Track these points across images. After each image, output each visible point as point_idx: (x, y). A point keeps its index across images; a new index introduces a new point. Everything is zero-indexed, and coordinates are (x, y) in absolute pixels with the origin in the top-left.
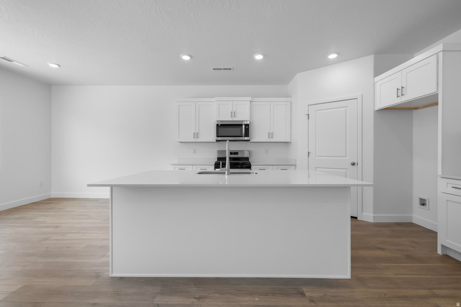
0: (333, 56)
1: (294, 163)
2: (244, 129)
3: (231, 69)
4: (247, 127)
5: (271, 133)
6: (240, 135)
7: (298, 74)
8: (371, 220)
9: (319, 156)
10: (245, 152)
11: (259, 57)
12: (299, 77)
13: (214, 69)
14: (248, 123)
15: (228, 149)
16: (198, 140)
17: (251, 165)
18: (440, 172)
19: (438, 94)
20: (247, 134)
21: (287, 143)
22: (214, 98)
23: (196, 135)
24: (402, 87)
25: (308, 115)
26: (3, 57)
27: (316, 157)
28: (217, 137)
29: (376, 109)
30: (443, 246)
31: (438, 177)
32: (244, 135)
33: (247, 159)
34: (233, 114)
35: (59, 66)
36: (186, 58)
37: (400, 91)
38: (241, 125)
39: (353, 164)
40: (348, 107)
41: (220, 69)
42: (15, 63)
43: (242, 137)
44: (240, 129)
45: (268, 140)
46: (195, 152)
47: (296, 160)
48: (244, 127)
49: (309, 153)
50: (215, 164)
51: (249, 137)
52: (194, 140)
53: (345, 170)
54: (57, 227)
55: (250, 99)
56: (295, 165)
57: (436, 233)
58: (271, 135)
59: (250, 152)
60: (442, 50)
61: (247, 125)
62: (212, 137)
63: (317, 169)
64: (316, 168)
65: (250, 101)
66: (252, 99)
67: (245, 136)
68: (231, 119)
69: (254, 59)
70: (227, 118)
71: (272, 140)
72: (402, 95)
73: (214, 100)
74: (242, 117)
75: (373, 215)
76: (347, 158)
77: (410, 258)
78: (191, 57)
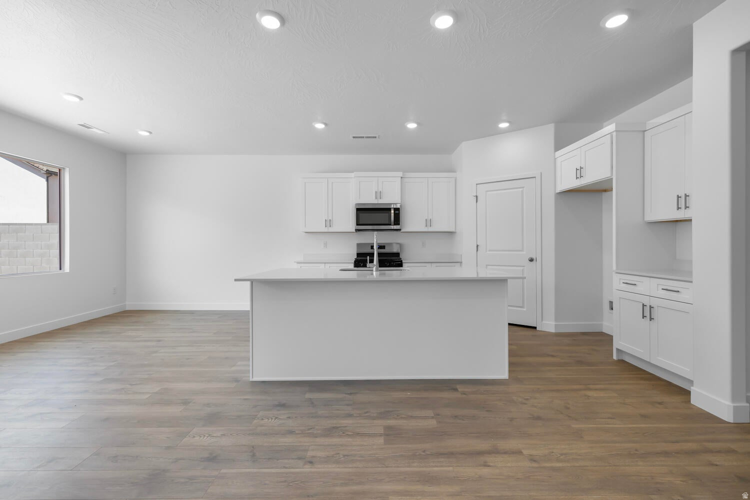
0: (504, 125)
1: (459, 260)
2: (393, 215)
3: (376, 137)
4: (397, 212)
5: (429, 220)
6: (387, 223)
7: (464, 143)
8: (552, 330)
9: (490, 251)
10: (394, 245)
11: (412, 126)
12: (465, 146)
13: (354, 137)
14: (398, 206)
15: (376, 241)
16: (331, 230)
17: (403, 261)
18: (614, 268)
19: (612, 178)
20: (397, 221)
21: (451, 233)
22: (353, 172)
23: (329, 223)
24: (581, 168)
25: (477, 197)
26: (83, 124)
27: (486, 251)
28: (357, 225)
29: (558, 191)
30: (618, 350)
31: (614, 273)
32: (392, 223)
33: (397, 254)
34: (379, 194)
35: (150, 133)
36: (320, 126)
37: (579, 172)
38: (390, 209)
39: (531, 260)
40: (524, 189)
41: (363, 137)
42: (94, 130)
43: (390, 225)
44: (387, 214)
45: (426, 230)
46: (326, 245)
47: (461, 255)
48: (392, 211)
49: (477, 246)
50: (355, 262)
51: (399, 224)
52: (326, 230)
53: (522, 268)
54: (159, 341)
55: (400, 174)
56: (461, 263)
57: (612, 336)
58: (429, 222)
59: (401, 245)
60: (614, 130)
61: (397, 210)
62: (351, 225)
63: (488, 267)
64: (487, 265)
65: (401, 178)
66: (403, 174)
67: (395, 224)
68: (376, 202)
69: (406, 128)
70: (370, 200)
71: (430, 229)
72: (581, 177)
73: (353, 175)
74: (391, 198)
75: (554, 323)
76: (524, 253)
77: (580, 363)
78: (326, 124)
